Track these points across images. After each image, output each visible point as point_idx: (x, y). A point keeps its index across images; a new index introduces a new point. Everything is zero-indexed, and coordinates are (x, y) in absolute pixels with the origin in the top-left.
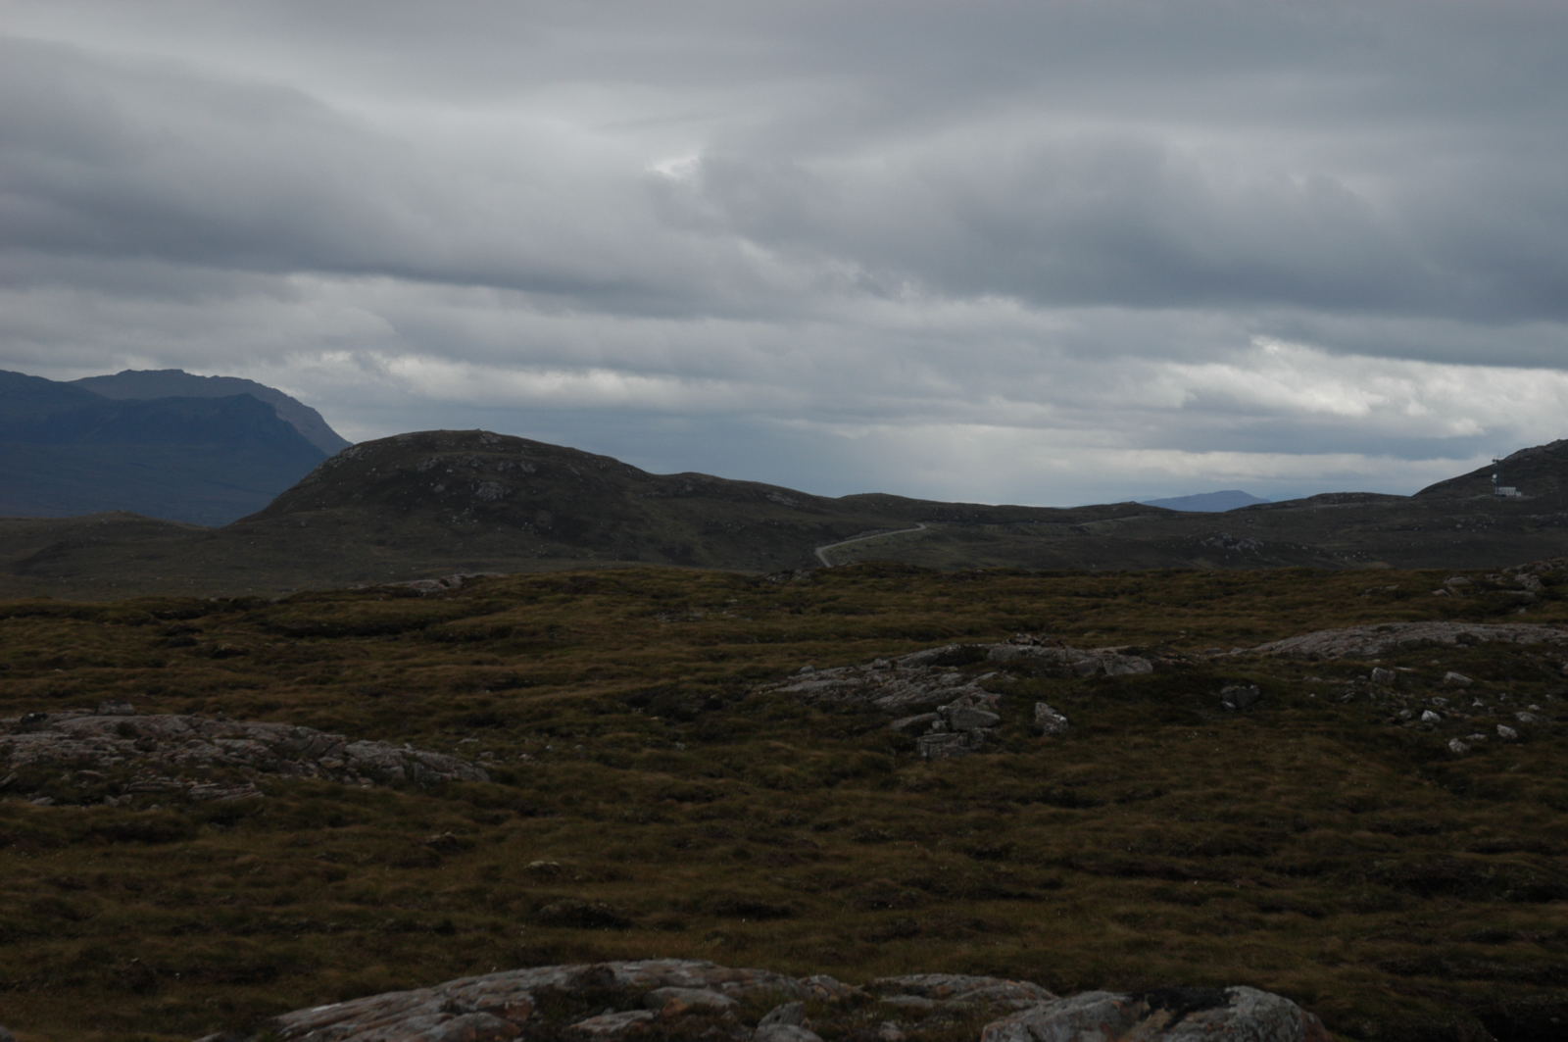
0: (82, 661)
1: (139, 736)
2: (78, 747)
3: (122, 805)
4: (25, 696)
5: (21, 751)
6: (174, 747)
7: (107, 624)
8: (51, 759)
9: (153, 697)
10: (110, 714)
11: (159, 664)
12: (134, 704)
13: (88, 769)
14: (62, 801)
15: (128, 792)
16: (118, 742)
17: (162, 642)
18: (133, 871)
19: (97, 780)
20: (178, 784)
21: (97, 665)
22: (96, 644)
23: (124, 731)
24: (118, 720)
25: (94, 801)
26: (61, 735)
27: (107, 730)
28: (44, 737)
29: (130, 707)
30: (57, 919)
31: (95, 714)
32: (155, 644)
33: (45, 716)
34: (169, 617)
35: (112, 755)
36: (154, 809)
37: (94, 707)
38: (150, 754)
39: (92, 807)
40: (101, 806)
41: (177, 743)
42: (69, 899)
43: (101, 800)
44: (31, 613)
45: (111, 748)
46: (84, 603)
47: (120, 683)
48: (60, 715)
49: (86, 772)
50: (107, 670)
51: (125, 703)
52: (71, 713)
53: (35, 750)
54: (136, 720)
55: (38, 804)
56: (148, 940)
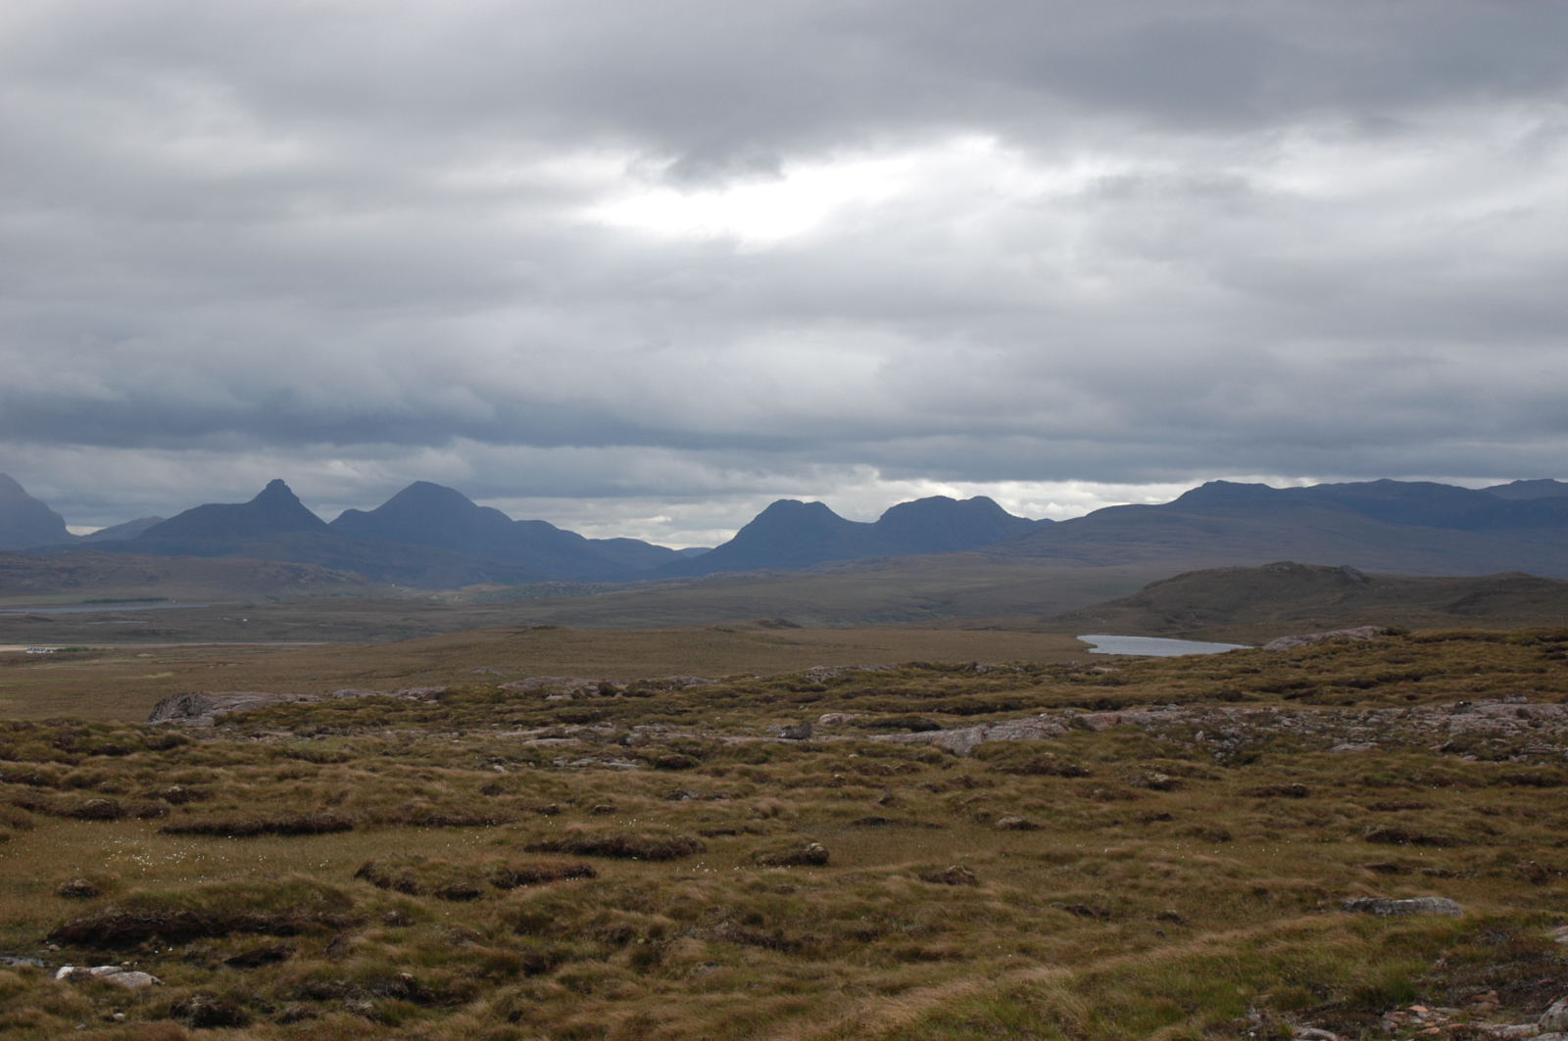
0: (1491, 668)
1: (1531, 718)
2: (1491, 724)
3: (1521, 762)
4: (1458, 691)
5: (1455, 725)
6: (1554, 725)
7: (1508, 645)
8: (1474, 731)
9: (1539, 692)
10: (1512, 703)
11: (1542, 671)
12: (1527, 697)
13: (1499, 737)
14: (1482, 758)
15: (1524, 753)
16: (1517, 721)
17: (1544, 656)
18: (1530, 805)
19: (1504, 745)
20: (1557, 749)
21: (1502, 671)
22: (1501, 658)
23: (1521, 714)
24: (1517, 707)
25: (1502, 759)
26: (1481, 716)
27: (1510, 713)
28: (1468, 718)
29: (1524, 699)
30: (1481, 834)
31: (1503, 702)
32: (1540, 658)
33: (1470, 704)
34: (1548, 640)
35: (1513, 729)
36: (1542, 765)
37: (1501, 698)
38: (1538, 729)
39: (1501, 762)
40: (1507, 762)
41: (1556, 723)
42: (1489, 821)
43: (1507, 758)
44: (1459, 638)
45: (1513, 725)
46: (1493, 632)
47: (1517, 683)
48: (1480, 703)
49: (1497, 740)
50: (1510, 674)
51: (1521, 696)
52: (1486, 702)
53: (1464, 725)
54: (1528, 708)
55: (1467, 760)
56: (1540, 850)
